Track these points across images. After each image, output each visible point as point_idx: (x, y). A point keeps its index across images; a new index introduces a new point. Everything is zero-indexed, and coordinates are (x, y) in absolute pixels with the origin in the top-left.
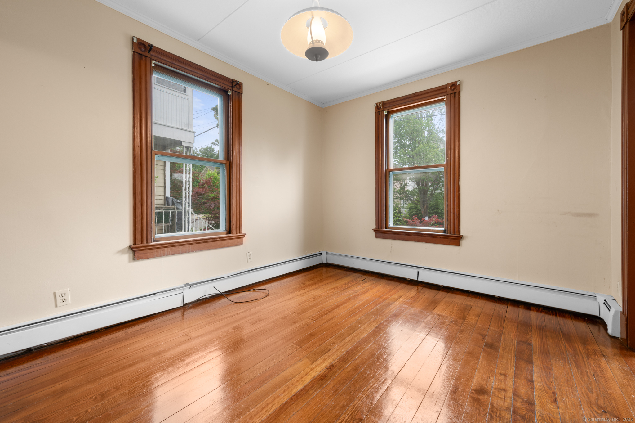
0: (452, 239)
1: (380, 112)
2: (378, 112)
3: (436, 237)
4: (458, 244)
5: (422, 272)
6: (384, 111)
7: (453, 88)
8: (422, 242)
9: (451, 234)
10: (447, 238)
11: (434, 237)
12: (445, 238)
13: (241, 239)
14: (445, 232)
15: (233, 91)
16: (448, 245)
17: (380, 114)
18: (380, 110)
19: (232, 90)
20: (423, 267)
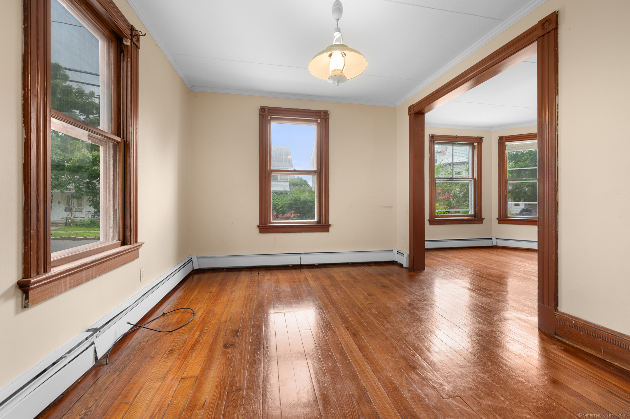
0: (324, 227)
1: (264, 115)
2: (262, 115)
3: (313, 227)
4: (327, 231)
5: (303, 256)
6: (268, 115)
7: (324, 114)
8: (302, 232)
9: (323, 224)
10: (321, 227)
11: (311, 227)
12: (319, 227)
13: (138, 250)
14: (318, 222)
15: (132, 42)
16: (321, 232)
17: (264, 117)
18: (264, 114)
19: (132, 40)
20: (303, 252)
